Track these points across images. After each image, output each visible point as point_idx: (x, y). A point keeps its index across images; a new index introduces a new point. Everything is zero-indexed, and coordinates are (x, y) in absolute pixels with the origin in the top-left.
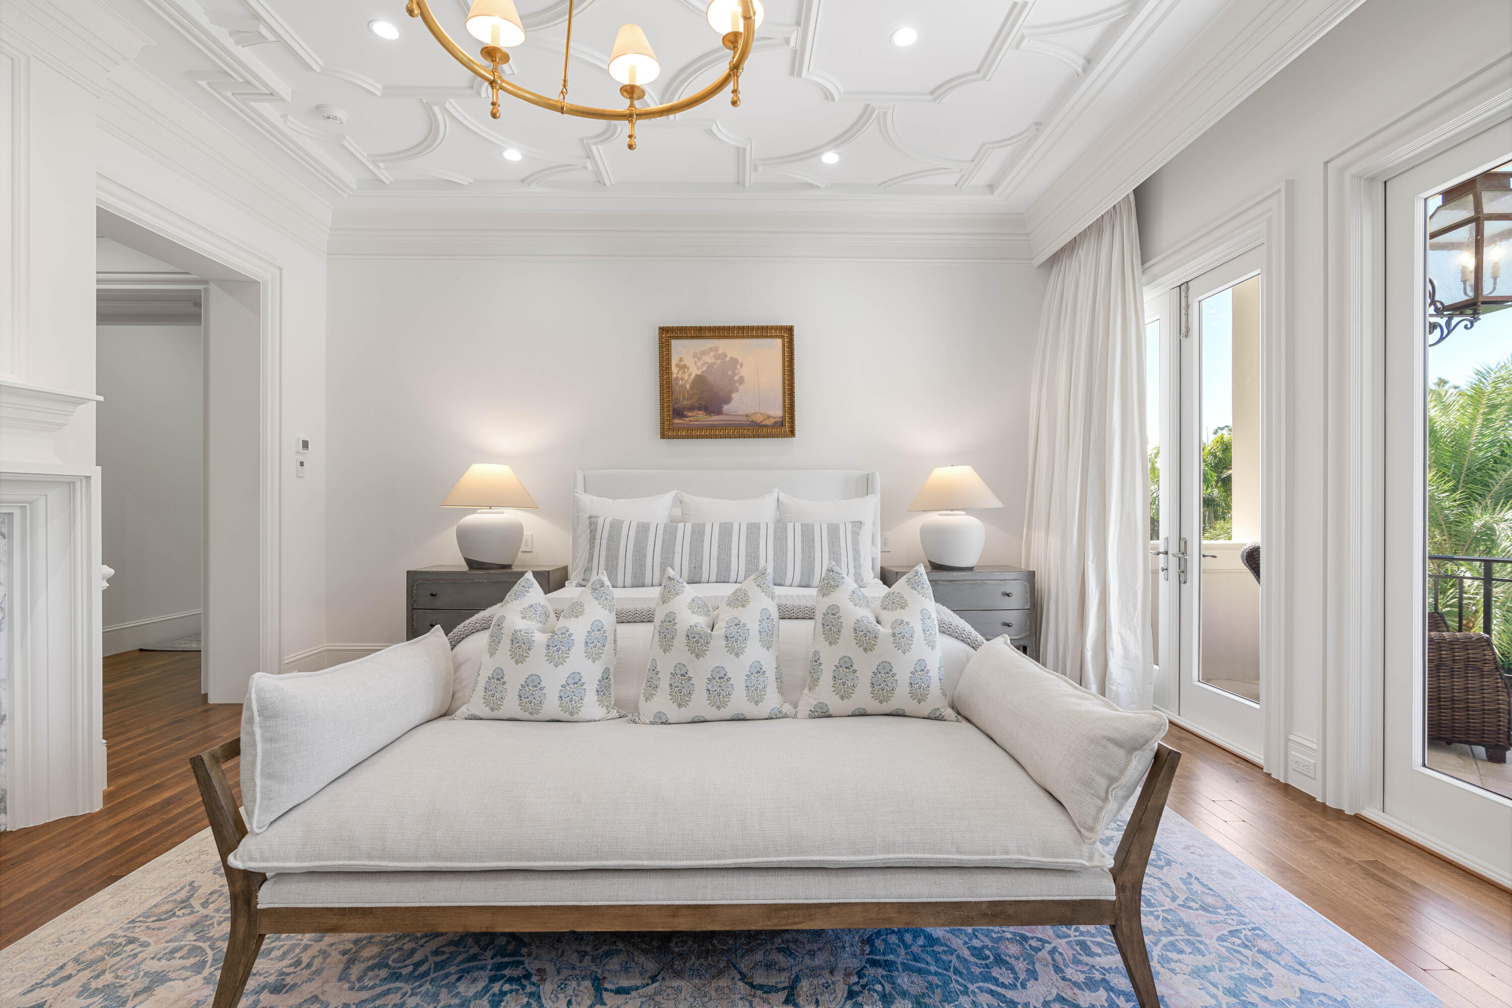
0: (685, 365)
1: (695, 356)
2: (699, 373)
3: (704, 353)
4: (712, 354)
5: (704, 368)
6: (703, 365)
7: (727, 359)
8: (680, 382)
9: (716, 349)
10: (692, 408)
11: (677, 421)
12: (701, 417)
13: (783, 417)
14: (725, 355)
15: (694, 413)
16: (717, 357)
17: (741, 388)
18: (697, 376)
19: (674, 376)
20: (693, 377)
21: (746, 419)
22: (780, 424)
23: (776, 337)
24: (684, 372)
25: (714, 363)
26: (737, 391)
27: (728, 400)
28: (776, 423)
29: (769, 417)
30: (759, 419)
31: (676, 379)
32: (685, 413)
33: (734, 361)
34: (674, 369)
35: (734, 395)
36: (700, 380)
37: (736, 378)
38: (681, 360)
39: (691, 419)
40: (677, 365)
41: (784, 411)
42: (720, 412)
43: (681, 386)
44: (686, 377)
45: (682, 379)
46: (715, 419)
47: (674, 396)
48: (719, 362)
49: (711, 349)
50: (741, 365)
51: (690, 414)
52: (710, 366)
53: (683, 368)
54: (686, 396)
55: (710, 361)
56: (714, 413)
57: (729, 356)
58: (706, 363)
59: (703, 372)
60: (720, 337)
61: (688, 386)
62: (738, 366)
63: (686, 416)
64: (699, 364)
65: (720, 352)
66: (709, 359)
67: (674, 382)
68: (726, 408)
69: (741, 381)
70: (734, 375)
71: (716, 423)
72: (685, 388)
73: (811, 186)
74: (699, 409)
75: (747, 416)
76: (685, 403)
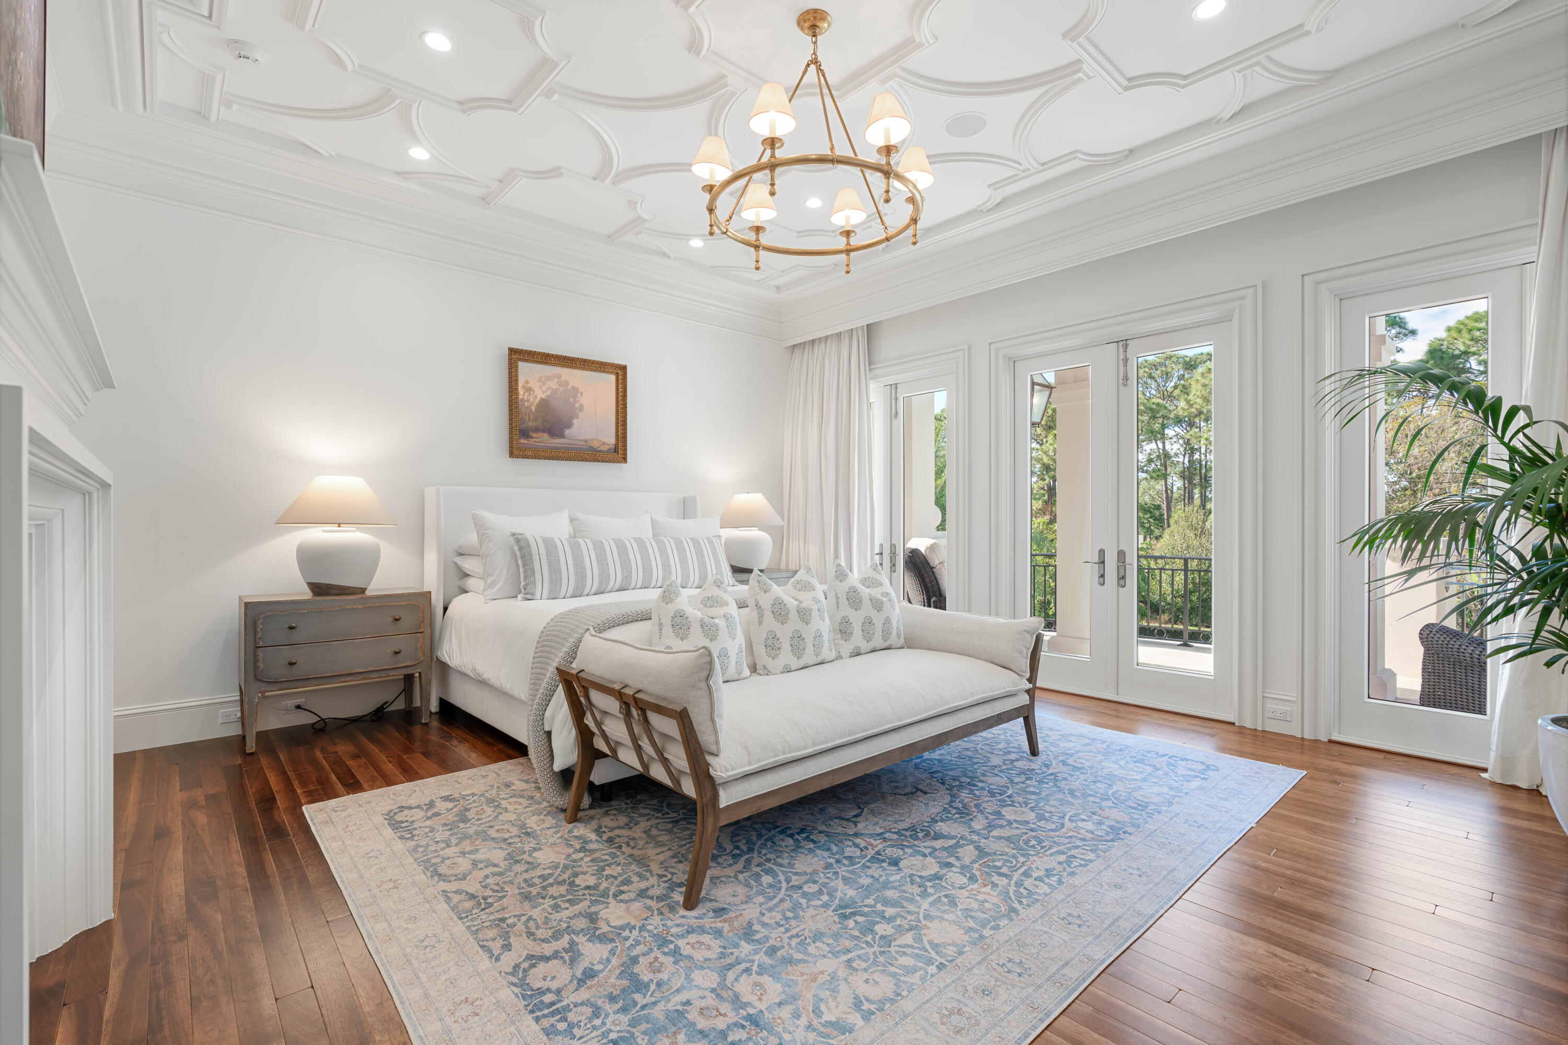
0: (531, 388)
1: (540, 380)
2: (543, 397)
3: (549, 378)
4: (556, 380)
5: (549, 393)
6: (548, 390)
7: (569, 387)
8: (526, 404)
9: (559, 376)
10: (537, 430)
11: (522, 441)
12: (544, 440)
13: (617, 445)
14: (567, 383)
15: (539, 435)
16: (560, 384)
17: (581, 415)
18: (542, 399)
19: (521, 397)
20: (538, 399)
21: (584, 443)
22: (613, 450)
23: (611, 373)
24: (530, 395)
25: (557, 389)
26: (577, 417)
27: (569, 425)
28: (610, 449)
29: (604, 444)
30: (596, 445)
31: (523, 399)
32: (531, 434)
33: (575, 389)
34: (521, 391)
35: (575, 421)
36: (544, 403)
37: (577, 406)
38: (527, 382)
39: (536, 440)
40: (524, 387)
41: (617, 439)
42: (562, 436)
43: (527, 407)
44: (532, 400)
45: (528, 401)
46: (558, 442)
47: (520, 417)
48: (562, 389)
49: (555, 376)
50: (581, 394)
51: (535, 435)
52: (554, 392)
53: (529, 390)
54: (532, 418)
55: (554, 387)
56: (557, 436)
57: (571, 384)
58: (550, 388)
59: (548, 396)
60: (563, 366)
61: (533, 409)
62: (579, 395)
63: (531, 437)
64: (544, 388)
65: (563, 379)
66: (553, 384)
67: (520, 403)
68: (567, 432)
69: (581, 408)
70: (575, 402)
71: (558, 445)
72: (531, 410)
73: (664, 254)
74: (544, 431)
75: (586, 441)
76: (530, 424)
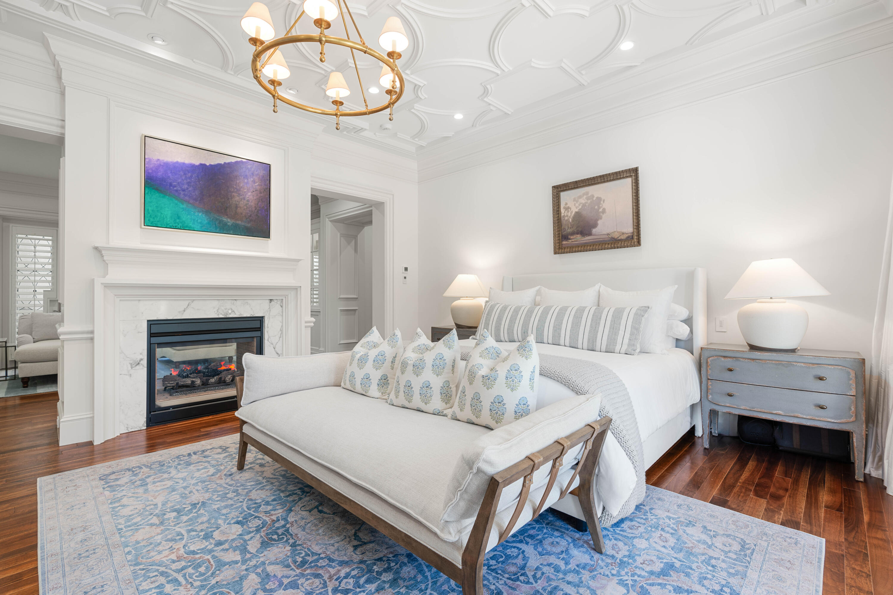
0: (569, 207)
1: (574, 200)
2: (577, 210)
3: (580, 197)
4: (585, 197)
5: (580, 207)
6: (579, 205)
7: (594, 199)
8: (566, 218)
9: (587, 193)
10: (573, 234)
11: (564, 243)
12: (578, 239)
13: (633, 233)
14: (593, 196)
15: (575, 236)
16: (588, 199)
17: (604, 216)
18: (576, 212)
19: (562, 215)
20: (573, 213)
21: (607, 236)
22: (631, 237)
23: (627, 177)
24: (568, 211)
25: (586, 203)
26: (601, 219)
27: (595, 225)
28: (628, 237)
29: (623, 234)
30: (616, 236)
31: (564, 216)
32: (569, 237)
33: (599, 199)
34: (562, 211)
35: (600, 222)
36: (578, 215)
37: (601, 210)
38: (566, 204)
39: (573, 240)
40: (564, 208)
41: (634, 228)
42: (590, 234)
43: (567, 220)
44: (569, 214)
45: (567, 216)
46: (587, 239)
47: (563, 227)
48: (589, 201)
49: (584, 194)
50: (604, 201)
51: (572, 237)
52: (584, 205)
53: (567, 209)
54: (570, 226)
55: (583, 202)
56: (586, 235)
57: (596, 196)
58: (581, 203)
59: (580, 209)
60: (589, 185)
61: (571, 220)
62: (602, 202)
63: (570, 239)
64: (577, 205)
65: (590, 195)
66: (583, 201)
67: (562, 219)
68: (594, 231)
69: (604, 211)
70: (599, 208)
71: (588, 241)
72: (569, 222)
73: (630, 67)
74: (577, 234)
75: (608, 234)
76: (569, 230)
